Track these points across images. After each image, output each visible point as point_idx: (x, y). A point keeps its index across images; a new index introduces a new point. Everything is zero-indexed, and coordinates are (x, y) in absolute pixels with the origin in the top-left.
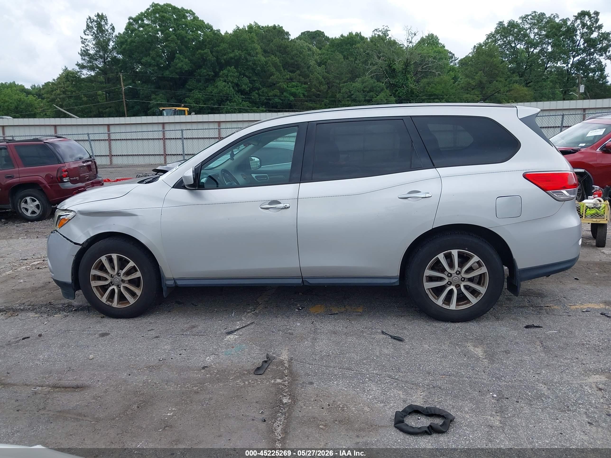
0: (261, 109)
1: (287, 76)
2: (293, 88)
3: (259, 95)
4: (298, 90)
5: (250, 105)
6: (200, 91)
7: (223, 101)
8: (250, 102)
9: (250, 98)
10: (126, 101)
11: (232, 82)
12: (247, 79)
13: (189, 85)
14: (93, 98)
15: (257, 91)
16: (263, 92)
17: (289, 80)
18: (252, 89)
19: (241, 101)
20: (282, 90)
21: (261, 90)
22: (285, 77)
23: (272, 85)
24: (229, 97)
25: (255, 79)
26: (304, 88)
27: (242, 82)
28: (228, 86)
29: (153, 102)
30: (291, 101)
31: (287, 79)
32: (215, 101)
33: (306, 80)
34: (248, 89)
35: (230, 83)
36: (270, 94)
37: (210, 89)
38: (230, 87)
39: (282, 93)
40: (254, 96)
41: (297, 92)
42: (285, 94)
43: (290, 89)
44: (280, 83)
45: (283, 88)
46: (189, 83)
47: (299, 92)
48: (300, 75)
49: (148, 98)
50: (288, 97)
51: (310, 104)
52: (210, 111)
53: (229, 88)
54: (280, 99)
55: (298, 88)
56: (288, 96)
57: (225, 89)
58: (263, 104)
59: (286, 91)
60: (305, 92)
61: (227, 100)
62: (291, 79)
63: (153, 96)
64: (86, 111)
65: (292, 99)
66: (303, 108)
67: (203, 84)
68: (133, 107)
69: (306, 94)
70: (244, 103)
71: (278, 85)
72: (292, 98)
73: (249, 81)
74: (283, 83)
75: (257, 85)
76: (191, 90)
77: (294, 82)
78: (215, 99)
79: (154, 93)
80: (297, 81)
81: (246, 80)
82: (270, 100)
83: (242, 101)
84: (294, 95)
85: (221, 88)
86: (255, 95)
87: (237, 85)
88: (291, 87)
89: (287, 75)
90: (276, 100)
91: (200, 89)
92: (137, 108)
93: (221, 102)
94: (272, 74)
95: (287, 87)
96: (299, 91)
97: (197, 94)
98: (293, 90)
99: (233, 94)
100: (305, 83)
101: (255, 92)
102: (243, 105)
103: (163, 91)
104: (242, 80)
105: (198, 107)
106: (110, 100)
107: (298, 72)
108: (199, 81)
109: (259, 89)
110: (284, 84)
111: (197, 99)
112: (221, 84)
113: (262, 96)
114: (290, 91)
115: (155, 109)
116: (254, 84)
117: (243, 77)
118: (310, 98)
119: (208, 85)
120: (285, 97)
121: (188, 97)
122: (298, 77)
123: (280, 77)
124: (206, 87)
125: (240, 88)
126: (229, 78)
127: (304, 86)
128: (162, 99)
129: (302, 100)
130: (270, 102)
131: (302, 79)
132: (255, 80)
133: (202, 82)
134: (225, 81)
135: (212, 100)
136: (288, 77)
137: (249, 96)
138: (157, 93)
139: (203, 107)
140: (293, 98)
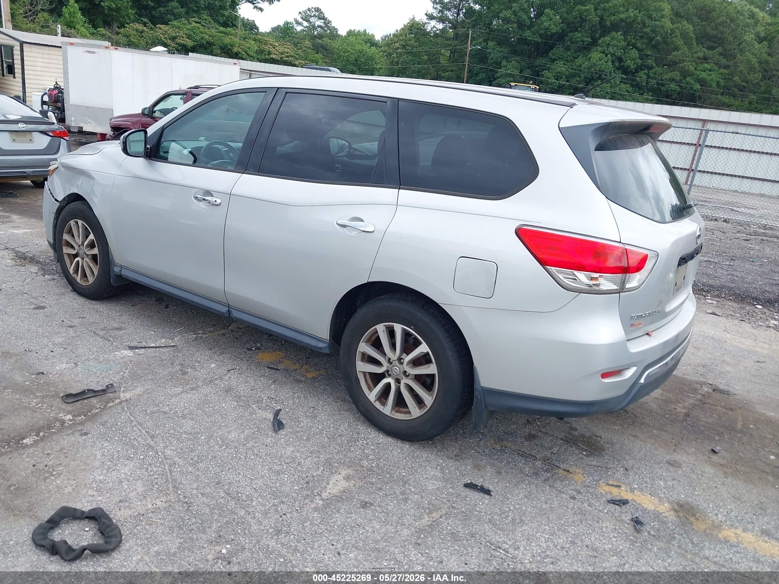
0: (645, 96)
1: (699, 54)
2: (703, 73)
3: (649, 77)
4: (710, 75)
5: (630, 89)
6: (566, 63)
7: (594, 80)
8: (632, 85)
9: (633, 80)
10: (468, 65)
11: (613, 55)
12: (637, 52)
13: (553, 54)
14: (433, 59)
15: (646, 71)
16: (655, 74)
17: (701, 59)
18: (639, 68)
19: (618, 82)
20: (685, 74)
21: (653, 70)
22: (695, 55)
23: (672, 65)
24: (603, 76)
25: (649, 53)
26: (721, 74)
27: (628, 55)
28: (606, 59)
29: (502, 71)
30: (695, 91)
31: (699, 58)
32: (582, 78)
33: (728, 63)
34: (633, 67)
35: (609, 56)
36: (665, 77)
37: (579, 61)
38: (608, 60)
39: (685, 77)
40: (640, 77)
41: (708, 78)
42: (688, 79)
43: (698, 72)
44: (685, 63)
45: (688, 71)
46: (554, 51)
47: (712, 80)
48: (721, 54)
49: (498, 65)
50: (691, 84)
51: (725, 99)
52: (572, 91)
53: (606, 62)
54: (678, 85)
55: (711, 72)
56: (692, 82)
57: (600, 63)
58: (651, 90)
59: (691, 75)
60: (722, 81)
61: (599, 78)
62: (705, 59)
63: (504, 63)
64: (424, 71)
65: (698, 89)
66: (712, 103)
67: (572, 53)
68: (477, 74)
69: (722, 83)
70: (622, 85)
71: (681, 65)
72: (697, 86)
73: (640, 55)
74: (689, 63)
75: (650, 62)
76: (553, 61)
77: (708, 63)
78: (582, 76)
79: (506, 58)
80: (714, 63)
81: (634, 53)
82: (663, 85)
83: (621, 82)
84: (703, 82)
85: (595, 61)
86: (642, 76)
87: (620, 60)
88: (701, 70)
89: (701, 52)
90: (672, 86)
91: (566, 61)
92: (482, 75)
93: (589, 81)
94: (677, 49)
95: (696, 69)
96: (711, 77)
97: (560, 67)
98: (703, 75)
99: (610, 72)
100: (726, 67)
101: (644, 72)
102: (619, 89)
103: (518, 58)
104: (628, 53)
105: (557, 85)
106: (453, 62)
107: (720, 49)
108: (568, 49)
109: (650, 68)
110: (691, 64)
111: (559, 73)
112: (596, 55)
113: (652, 79)
114: (697, 75)
115: (503, 81)
116: (645, 61)
117: (631, 49)
118: (728, 90)
119: (579, 56)
120: (687, 83)
121: (549, 69)
122: (717, 56)
123: (688, 54)
124: (575, 58)
125: (622, 64)
126: (610, 49)
127: (722, 70)
128: (514, 68)
129: (713, 91)
130: (663, 88)
131: (724, 61)
132: (649, 55)
133: (572, 50)
134: (603, 52)
135: (579, 76)
136: (701, 55)
137: (634, 76)
138: (509, 60)
139: (564, 85)
140: (699, 87)
